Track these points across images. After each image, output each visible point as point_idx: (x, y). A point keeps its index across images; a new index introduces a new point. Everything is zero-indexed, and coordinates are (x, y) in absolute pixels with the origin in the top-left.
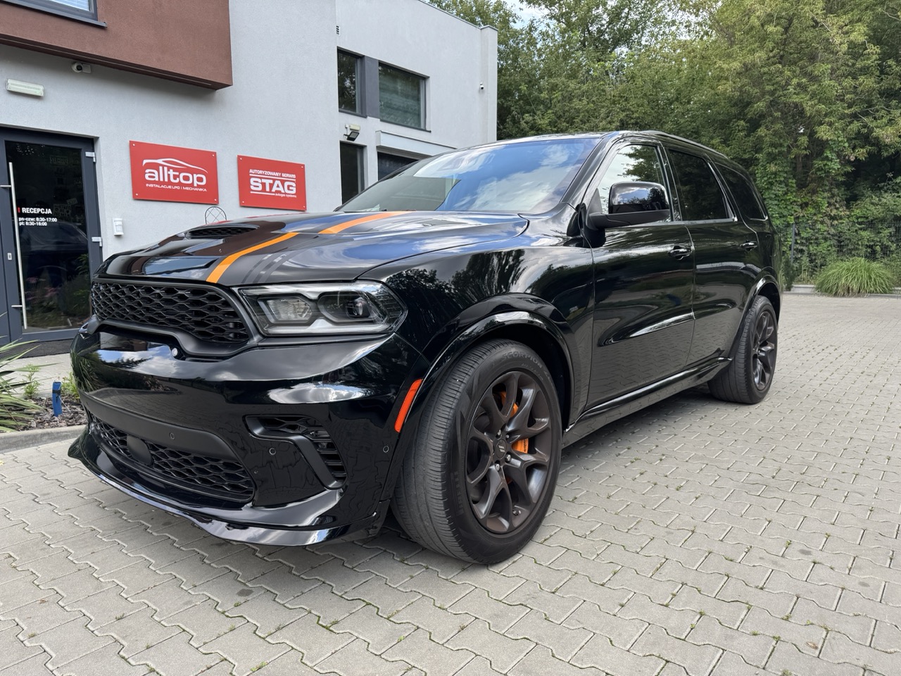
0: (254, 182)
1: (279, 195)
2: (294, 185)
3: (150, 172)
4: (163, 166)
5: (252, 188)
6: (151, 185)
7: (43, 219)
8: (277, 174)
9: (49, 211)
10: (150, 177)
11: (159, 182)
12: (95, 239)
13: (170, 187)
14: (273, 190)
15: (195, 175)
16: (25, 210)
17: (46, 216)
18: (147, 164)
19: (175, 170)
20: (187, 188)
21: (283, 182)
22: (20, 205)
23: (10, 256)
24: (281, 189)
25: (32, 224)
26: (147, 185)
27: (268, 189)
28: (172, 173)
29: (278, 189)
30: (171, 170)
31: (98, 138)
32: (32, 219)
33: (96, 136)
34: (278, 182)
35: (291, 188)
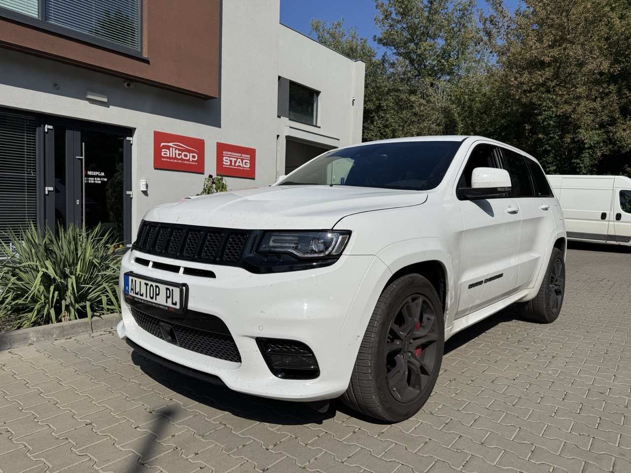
0: (226, 159)
1: (240, 168)
2: (249, 162)
3: (165, 151)
4: (173, 147)
5: (224, 163)
6: (165, 160)
7: (99, 179)
8: (239, 155)
9: (103, 174)
10: (164, 154)
11: (169, 158)
12: (128, 193)
13: (175, 161)
14: (236, 165)
15: (191, 154)
16: (90, 173)
17: (100, 177)
18: (163, 145)
19: (179, 150)
20: (186, 162)
21: (242, 160)
22: (86, 171)
23: (78, 202)
24: (241, 164)
25: (93, 182)
26: (162, 159)
27: (233, 164)
28: (177, 152)
29: (239, 164)
30: (177, 150)
31: (135, 129)
32: (93, 179)
33: (134, 127)
34: (239, 160)
35: (247, 164)
